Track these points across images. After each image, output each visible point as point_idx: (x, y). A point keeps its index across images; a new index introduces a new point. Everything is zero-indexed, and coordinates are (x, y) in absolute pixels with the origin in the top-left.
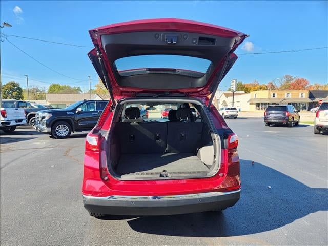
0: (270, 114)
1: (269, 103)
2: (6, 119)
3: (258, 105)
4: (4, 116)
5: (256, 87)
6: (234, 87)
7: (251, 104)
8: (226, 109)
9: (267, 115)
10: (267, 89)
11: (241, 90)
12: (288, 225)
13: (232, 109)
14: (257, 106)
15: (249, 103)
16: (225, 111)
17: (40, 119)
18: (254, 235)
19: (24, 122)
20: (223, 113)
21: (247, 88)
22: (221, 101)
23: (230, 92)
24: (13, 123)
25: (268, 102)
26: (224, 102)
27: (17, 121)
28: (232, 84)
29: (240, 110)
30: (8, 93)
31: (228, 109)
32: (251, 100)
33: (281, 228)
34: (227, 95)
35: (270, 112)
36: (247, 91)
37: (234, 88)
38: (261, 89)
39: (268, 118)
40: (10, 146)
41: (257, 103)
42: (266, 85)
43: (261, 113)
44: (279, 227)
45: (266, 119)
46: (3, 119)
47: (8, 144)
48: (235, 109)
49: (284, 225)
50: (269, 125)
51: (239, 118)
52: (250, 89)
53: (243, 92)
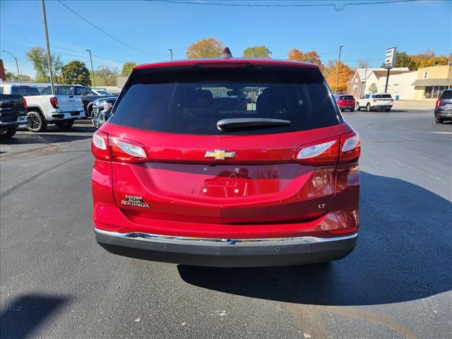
0: (445, 104)
1: (447, 87)
2: (59, 110)
3: (428, 89)
4: (55, 107)
5: (429, 62)
6: (390, 59)
7: (417, 88)
8: (373, 97)
9: (441, 105)
10: (447, 64)
11: (404, 66)
12: (443, 294)
13: (384, 96)
14: (426, 91)
15: (414, 86)
16: (371, 100)
17: (98, 110)
18: (376, 306)
19: (82, 114)
20: (368, 103)
21: (413, 64)
22: (368, 85)
23: (383, 69)
24: (67, 116)
25: (446, 85)
26: (374, 85)
27: (73, 113)
28: (387, 55)
29: (397, 98)
30: (73, 77)
31: (377, 96)
32: (417, 81)
33: (429, 299)
34: (378, 74)
35: (446, 100)
36: (413, 66)
37: (391, 62)
38: (437, 63)
39: (441, 110)
40: (61, 147)
41: (427, 87)
42: (447, 57)
43: (431, 103)
44: (424, 297)
45: (438, 111)
46: (54, 110)
47: (58, 144)
48: (389, 96)
49: (434, 293)
50: (442, 123)
51: (394, 111)
52: (419, 64)
53: (407, 69)
